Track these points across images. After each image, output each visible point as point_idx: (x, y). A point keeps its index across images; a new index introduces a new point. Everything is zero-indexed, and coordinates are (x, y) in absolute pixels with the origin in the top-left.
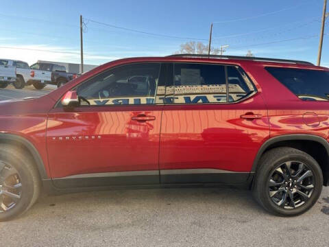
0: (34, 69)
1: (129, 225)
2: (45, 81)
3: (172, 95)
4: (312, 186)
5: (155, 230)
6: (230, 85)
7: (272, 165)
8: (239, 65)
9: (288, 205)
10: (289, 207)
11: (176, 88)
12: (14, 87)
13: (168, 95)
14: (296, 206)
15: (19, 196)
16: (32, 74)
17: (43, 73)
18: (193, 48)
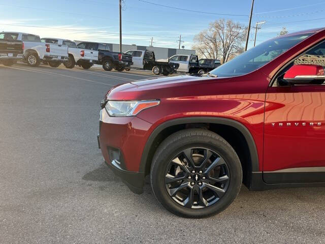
0: (81, 48)
2: (93, 60)
15: (224, 191)
16: (81, 53)
17: (92, 53)
18: (222, 25)
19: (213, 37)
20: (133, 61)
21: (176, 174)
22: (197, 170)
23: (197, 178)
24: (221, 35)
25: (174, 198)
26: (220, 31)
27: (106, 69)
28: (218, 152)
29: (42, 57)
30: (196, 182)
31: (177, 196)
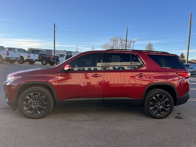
0: (28, 53)
1: (91, 120)
2: (35, 60)
3: (104, 66)
4: (169, 105)
5: (102, 122)
6: (133, 62)
7: (151, 96)
8: (136, 53)
9: (159, 114)
10: (159, 115)
11: (110, 63)
12: (18, 63)
13: (106, 66)
14: (162, 114)
15: (46, 108)
16: (28, 56)
17: (35, 56)
18: (117, 40)
19: (112, 46)
20: (59, 59)
21: (29, 102)
22: (36, 101)
23: (36, 103)
24: (117, 45)
25: (27, 111)
26: (116, 43)
27: (43, 64)
28: (42, 94)
29: (4, 58)
30: (36, 105)
31: (29, 111)
